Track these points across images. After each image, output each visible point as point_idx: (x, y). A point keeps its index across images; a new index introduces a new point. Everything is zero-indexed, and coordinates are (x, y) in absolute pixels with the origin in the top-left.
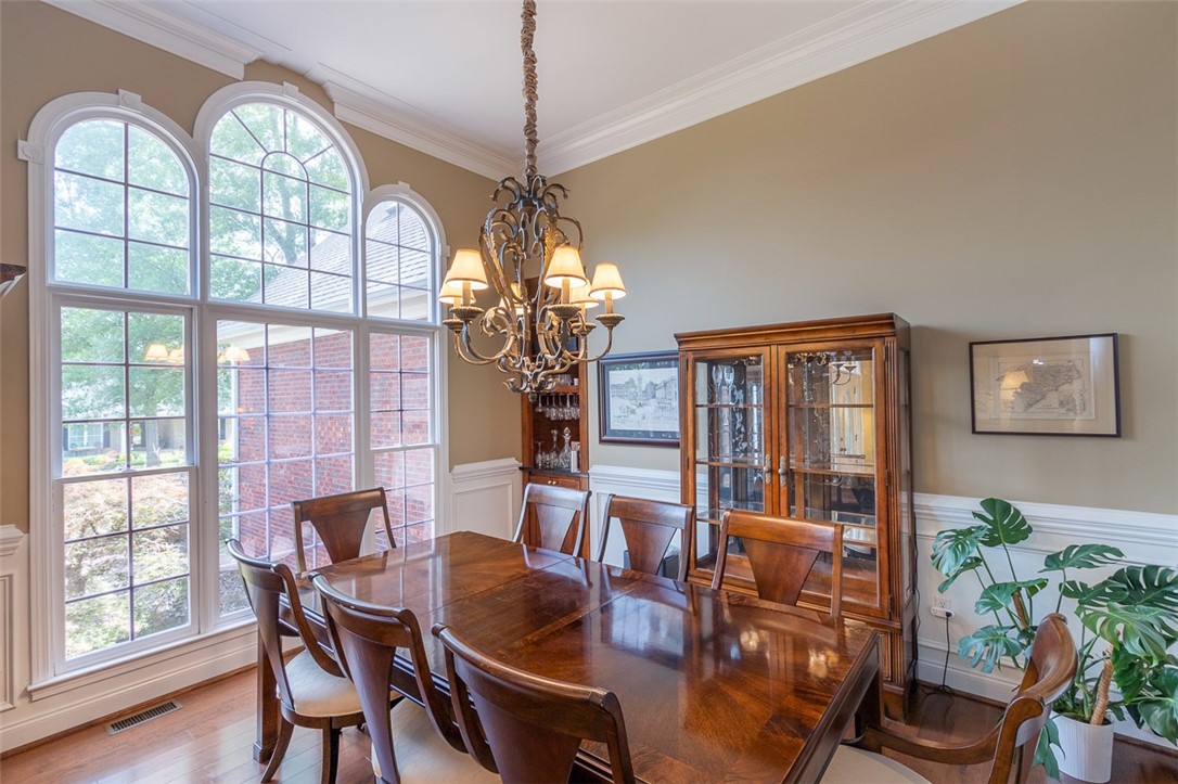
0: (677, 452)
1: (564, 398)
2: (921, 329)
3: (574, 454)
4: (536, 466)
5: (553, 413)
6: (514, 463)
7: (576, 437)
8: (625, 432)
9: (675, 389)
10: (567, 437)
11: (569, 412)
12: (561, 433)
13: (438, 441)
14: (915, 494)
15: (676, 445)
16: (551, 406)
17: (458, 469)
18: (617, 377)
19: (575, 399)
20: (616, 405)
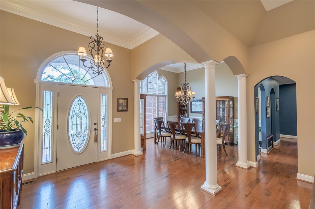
0: (202, 114)
1: (185, 106)
2: (235, 97)
3: (186, 115)
4: (180, 117)
5: (183, 108)
6: (177, 116)
7: (187, 112)
8: (194, 111)
9: (202, 105)
10: (185, 112)
11: (186, 108)
12: (184, 112)
13: (166, 112)
14: (234, 119)
15: (202, 113)
16: (182, 107)
17: (169, 116)
18: (193, 103)
19: (187, 106)
20: (193, 107)
